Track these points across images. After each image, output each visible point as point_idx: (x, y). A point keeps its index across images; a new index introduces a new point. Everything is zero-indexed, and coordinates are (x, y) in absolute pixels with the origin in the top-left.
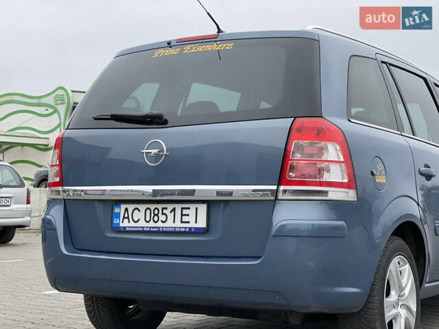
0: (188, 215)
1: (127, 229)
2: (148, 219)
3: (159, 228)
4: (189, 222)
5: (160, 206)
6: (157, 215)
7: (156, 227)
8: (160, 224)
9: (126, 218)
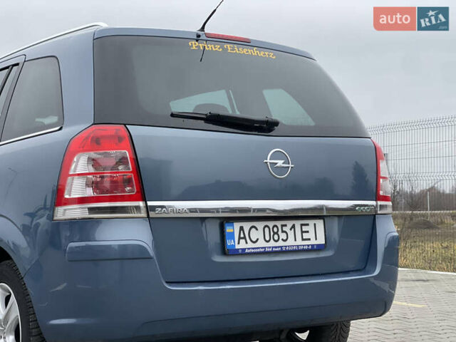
0: (308, 232)
1: (247, 251)
2: (267, 239)
3: (281, 247)
4: (309, 239)
5: (279, 223)
6: (277, 233)
7: (279, 247)
8: (281, 243)
9: (242, 238)
